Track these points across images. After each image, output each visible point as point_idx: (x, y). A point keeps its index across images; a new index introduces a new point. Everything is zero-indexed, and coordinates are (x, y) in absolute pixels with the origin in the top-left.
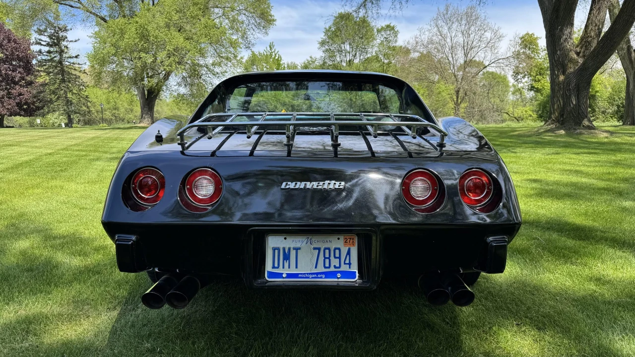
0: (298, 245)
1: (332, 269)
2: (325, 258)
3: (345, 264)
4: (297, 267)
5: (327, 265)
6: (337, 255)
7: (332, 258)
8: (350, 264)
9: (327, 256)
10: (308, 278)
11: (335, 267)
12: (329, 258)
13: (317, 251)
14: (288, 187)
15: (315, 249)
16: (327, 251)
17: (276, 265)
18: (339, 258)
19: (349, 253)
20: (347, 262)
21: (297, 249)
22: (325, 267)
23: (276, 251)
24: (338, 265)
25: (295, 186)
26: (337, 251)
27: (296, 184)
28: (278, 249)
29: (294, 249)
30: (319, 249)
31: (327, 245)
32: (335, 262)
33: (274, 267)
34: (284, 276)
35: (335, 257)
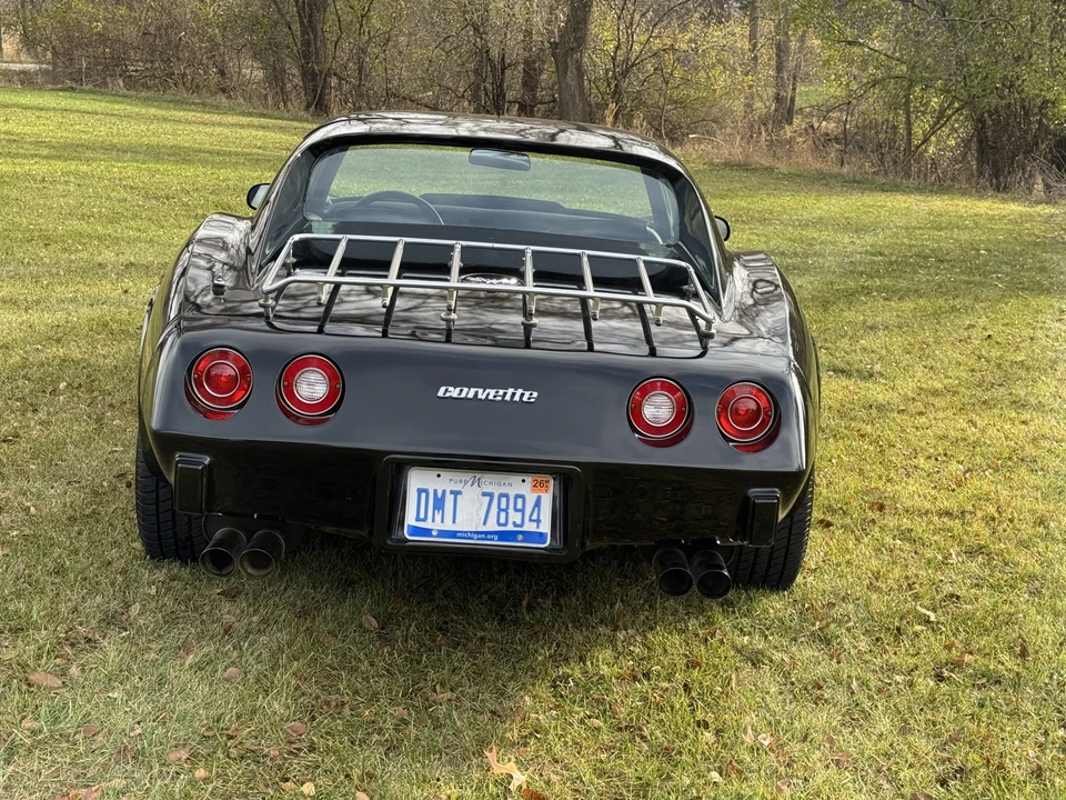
0: (457, 487)
1: (510, 527)
2: (500, 510)
3: (531, 520)
4: (454, 522)
5: (502, 521)
6: (519, 506)
7: (511, 510)
8: (538, 521)
9: (503, 506)
10: (472, 539)
11: (514, 524)
12: (506, 510)
13: (488, 498)
14: (448, 395)
15: (484, 494)
16: (504, 500)
17: (422, 516)
18: (522, 511)
19: (538, 504)
20: (535, 517)
21: (456, 493)
22: (499, 524)
23: (423, 495)
24: (519, 522)
25: (460, 394)
26: (520, 501)
27: (461, 391)
28: (426, 491)
29: (452, 492)
30: (491, 495)
31: (504, 490)
32: (515, 517)
33: (418, 519)
34: (434, 533)
35: (516, 510)
